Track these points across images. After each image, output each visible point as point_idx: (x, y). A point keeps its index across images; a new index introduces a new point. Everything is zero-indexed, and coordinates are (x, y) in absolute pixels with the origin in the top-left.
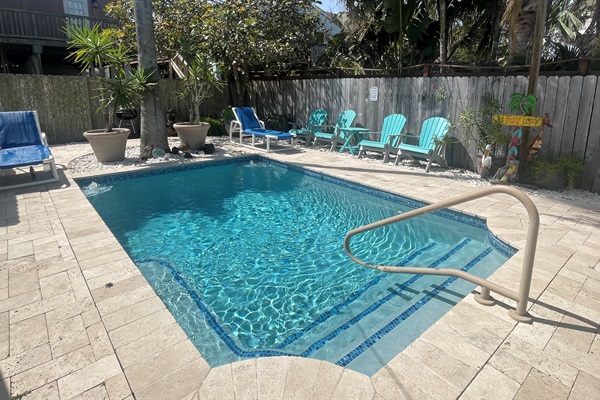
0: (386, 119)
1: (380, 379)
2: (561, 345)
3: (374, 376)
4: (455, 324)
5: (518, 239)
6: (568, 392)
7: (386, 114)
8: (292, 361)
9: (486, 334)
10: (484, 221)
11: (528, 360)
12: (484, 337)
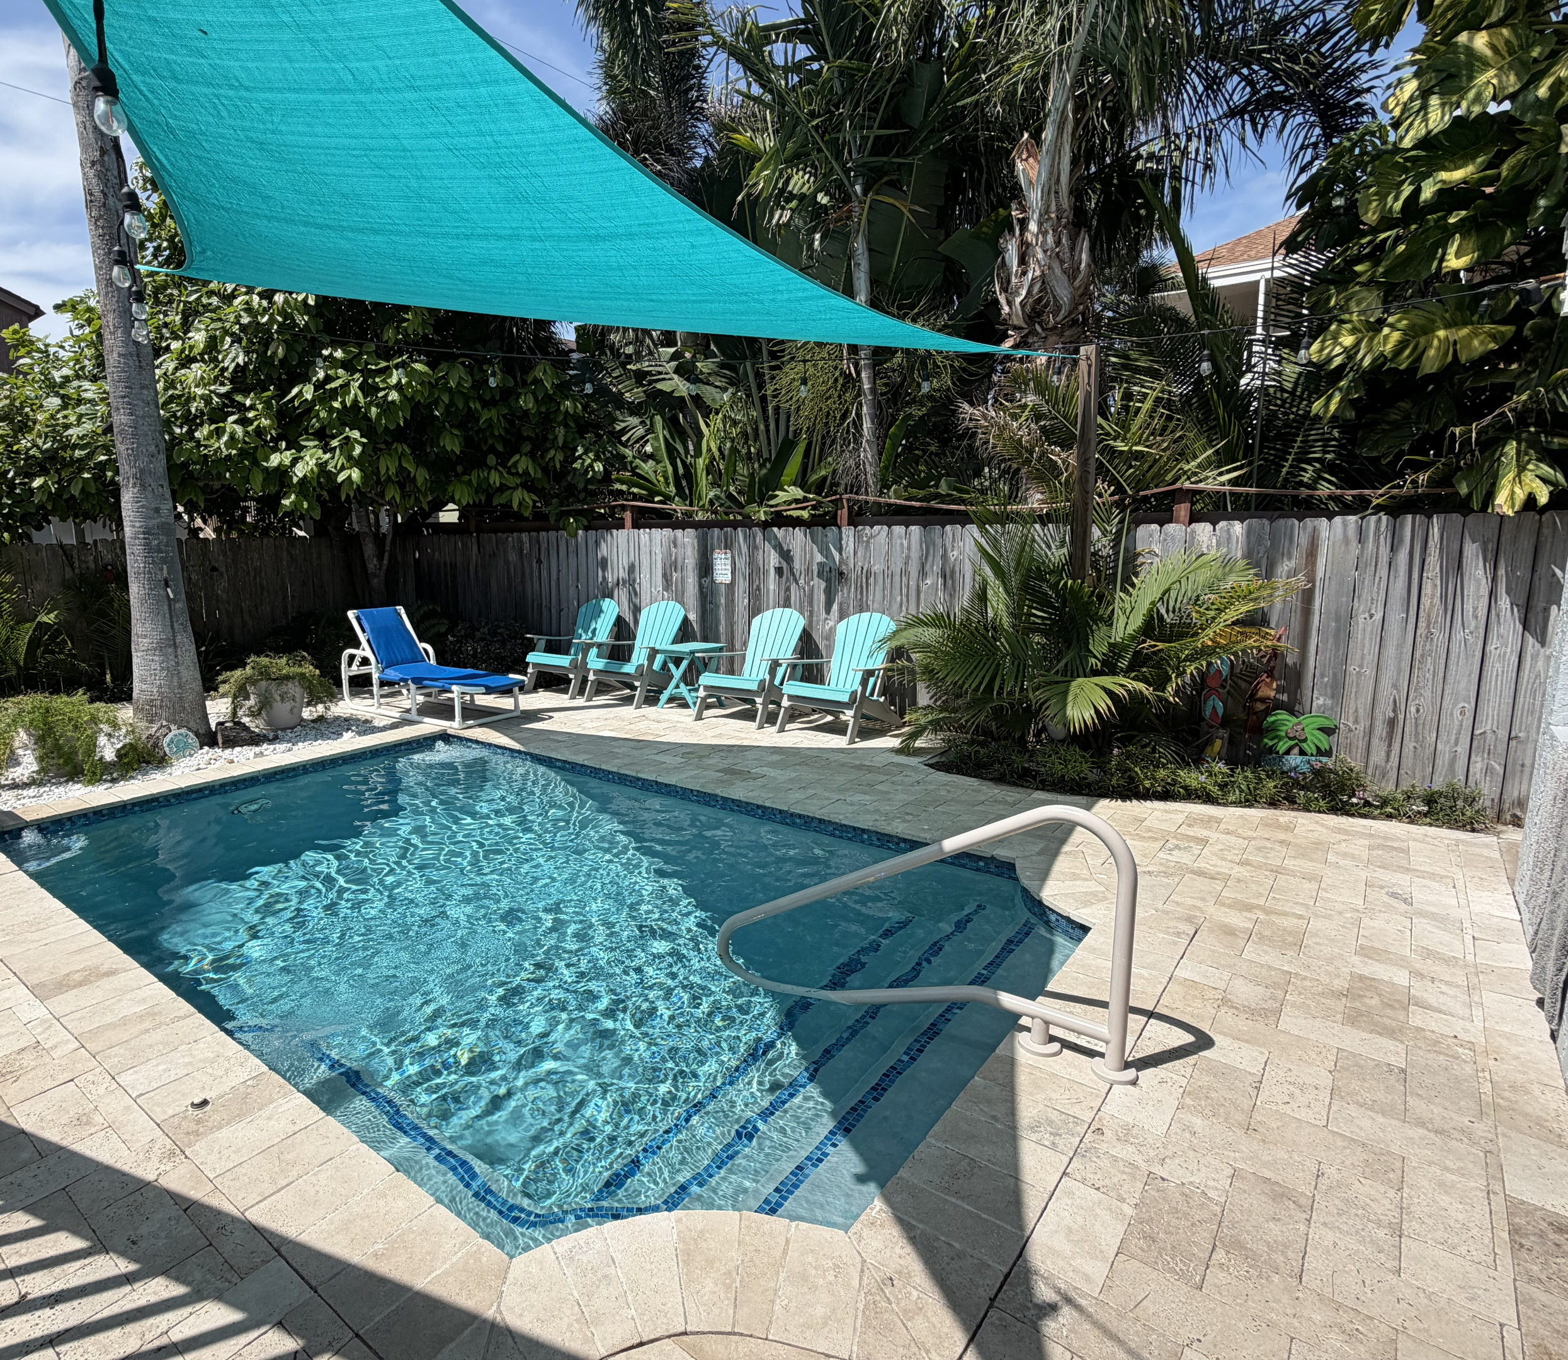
0: (756, 621)
1: (865, 1233)
2: (1198, 1122)
3: (852, 1230)
4: (989, 1102)
5: (1086, 904)
6: (1218, 1209)
7: (755, 610)
8: (679, 1221)
9: (1054, 1116)
10: (1011, 867)
11: (1139, 1160)
12: (1051, 1123)
